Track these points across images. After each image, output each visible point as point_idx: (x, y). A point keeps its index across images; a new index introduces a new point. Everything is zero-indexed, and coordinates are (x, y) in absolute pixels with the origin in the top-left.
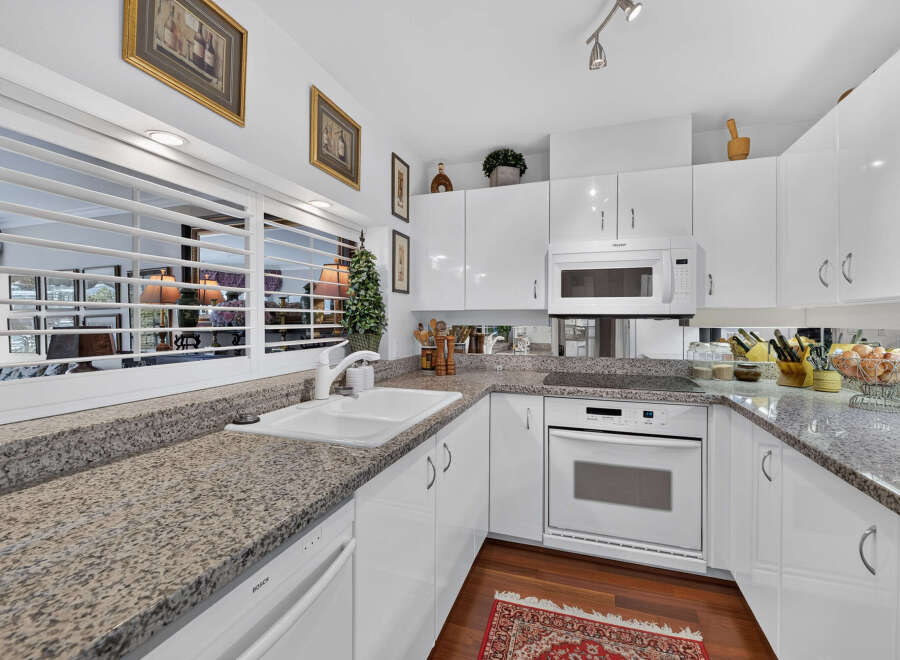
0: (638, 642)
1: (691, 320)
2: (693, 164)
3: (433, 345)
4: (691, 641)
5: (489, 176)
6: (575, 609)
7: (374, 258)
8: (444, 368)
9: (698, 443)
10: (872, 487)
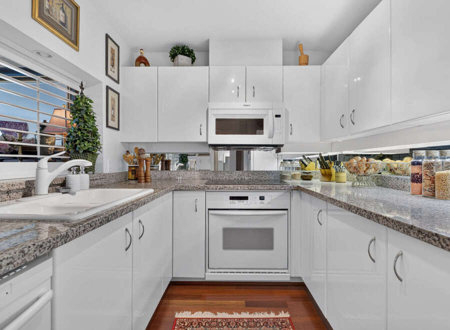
0: (258, 325)
1: (282, 148)
2: (283, 65)
3: (136, 164)
4: (284, 318)
5: (173, 61)
6: (224, 314)
7: (91, 102)
8: (143, 178)
9: (285, 212)
10: (374, 216)
